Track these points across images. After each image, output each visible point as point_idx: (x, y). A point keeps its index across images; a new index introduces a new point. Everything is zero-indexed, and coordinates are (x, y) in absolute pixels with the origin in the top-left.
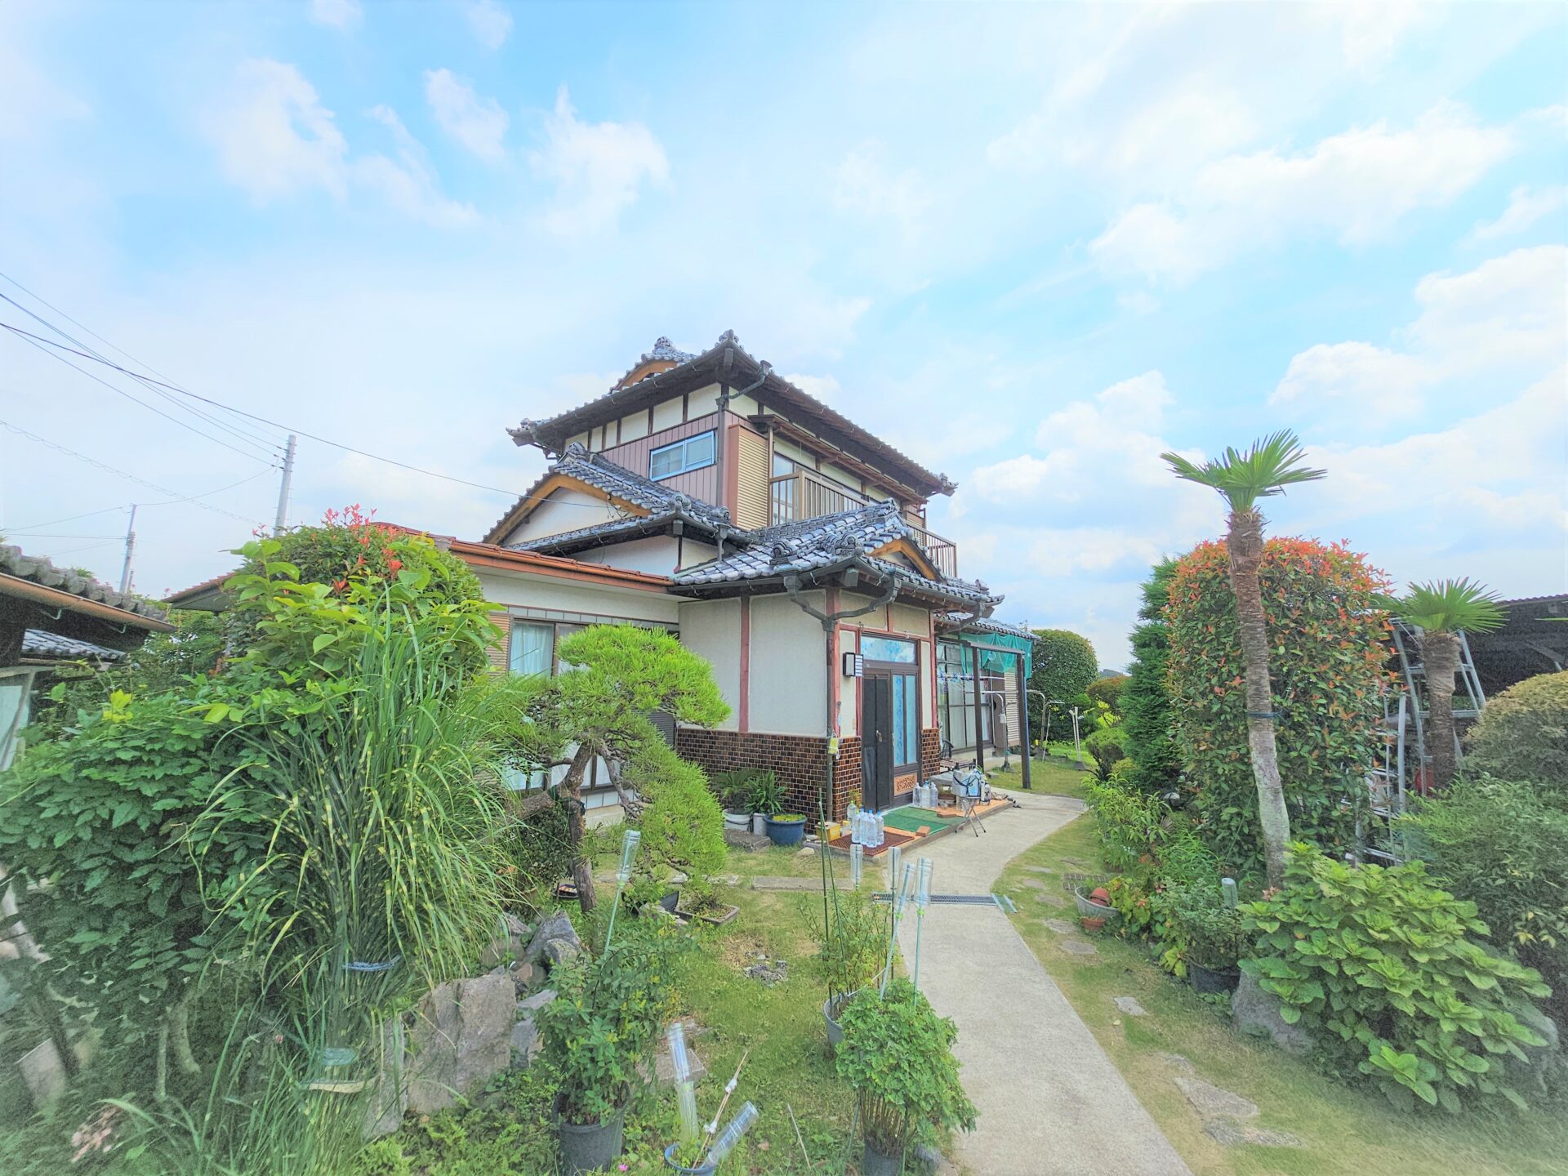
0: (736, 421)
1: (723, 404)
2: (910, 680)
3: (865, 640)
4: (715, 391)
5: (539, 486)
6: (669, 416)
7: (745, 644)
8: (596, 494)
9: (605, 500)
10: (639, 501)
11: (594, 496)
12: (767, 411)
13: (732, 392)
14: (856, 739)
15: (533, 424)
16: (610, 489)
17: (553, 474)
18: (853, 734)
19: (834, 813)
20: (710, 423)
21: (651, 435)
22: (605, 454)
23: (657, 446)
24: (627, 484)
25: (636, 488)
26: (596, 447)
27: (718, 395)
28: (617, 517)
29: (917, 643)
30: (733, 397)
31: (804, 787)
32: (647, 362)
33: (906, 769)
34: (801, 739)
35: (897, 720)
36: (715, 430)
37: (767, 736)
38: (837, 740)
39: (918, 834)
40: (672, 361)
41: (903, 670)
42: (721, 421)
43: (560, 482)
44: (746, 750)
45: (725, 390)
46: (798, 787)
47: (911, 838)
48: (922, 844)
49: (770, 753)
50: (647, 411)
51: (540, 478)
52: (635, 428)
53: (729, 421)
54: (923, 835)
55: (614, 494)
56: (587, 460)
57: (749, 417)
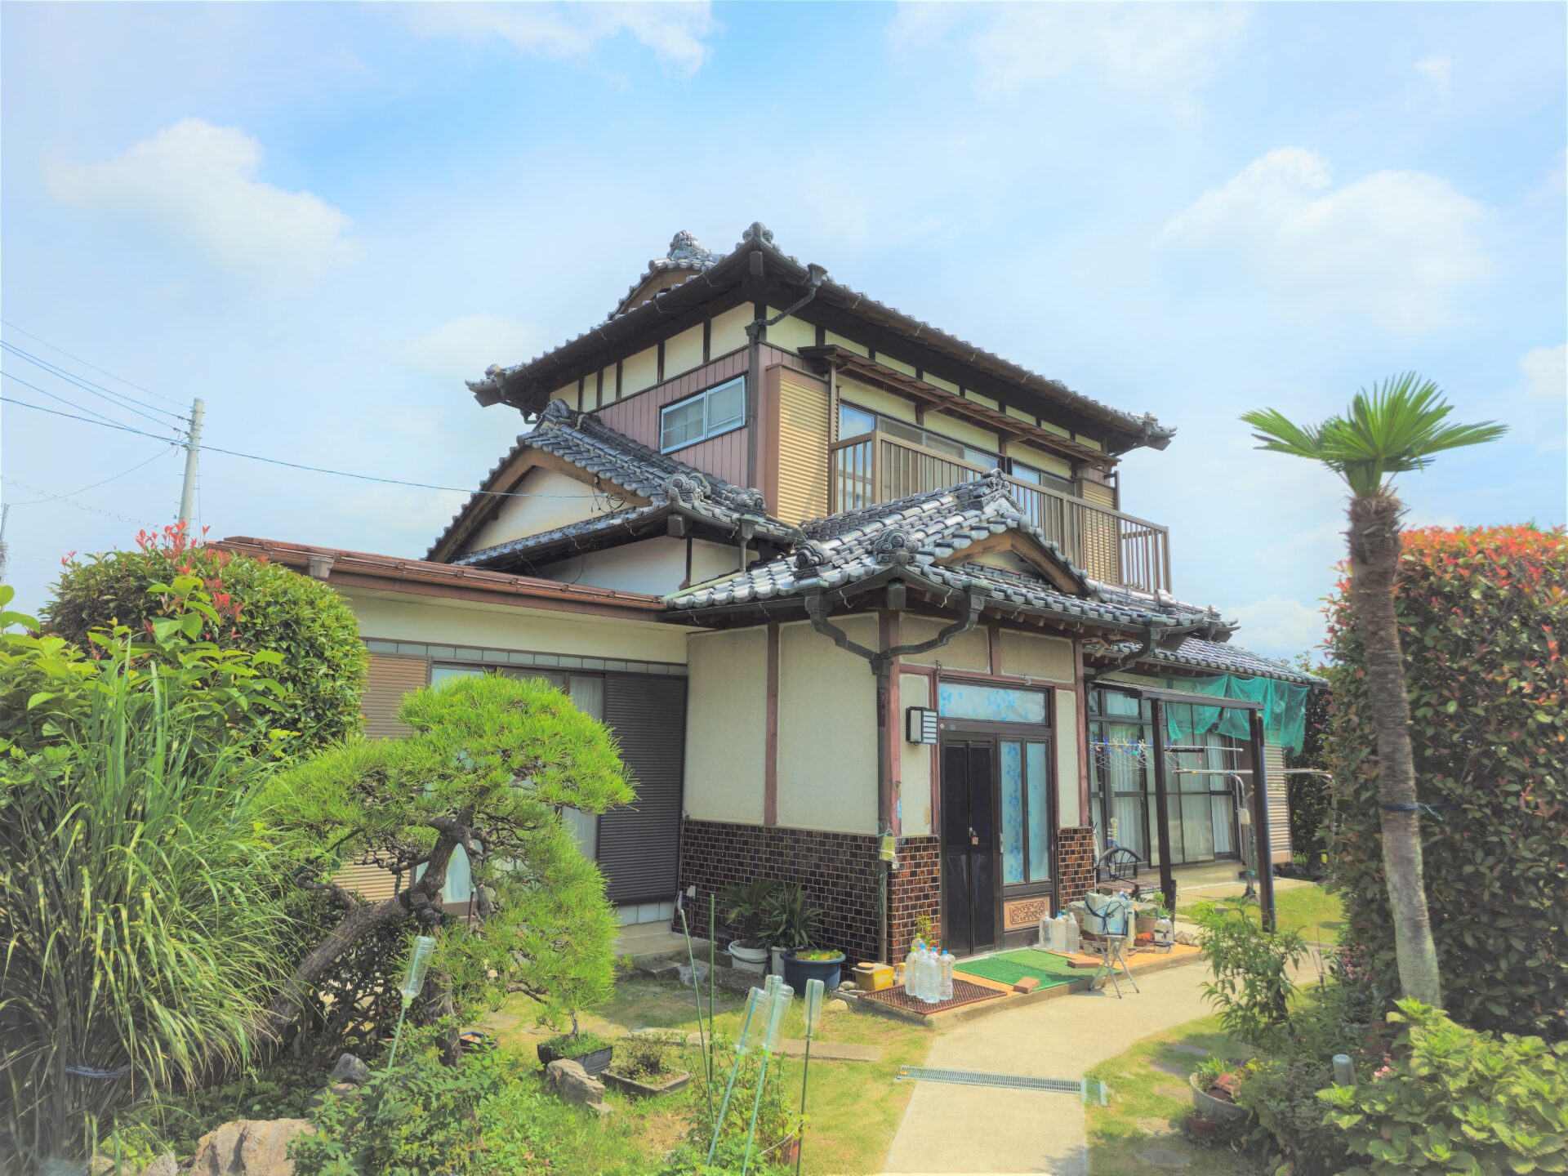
0: (777, 358)
1: (757, 332)
2: (1035, 752)
3: (944, 689)
4: (745, 315)
5: (506, 465)
6: (684, 353)
7: (773, 694)
8: (580, 476)
9: (592, 484)
10: (634, 486)
11: (578, 478)
12: (831, 339)
13: (771, 313)
14: (929, 840)
15: (501, 374)
16: (596, 469)
17: (523, 448)
18: (926, 831)
19: (890, 951)
20: (741, 363)
21: (662, 383)
22: (601, 414)
23: (669, 400)
24: (624, 460)
25: (632, 466)
26: (589, 405)
27: (750, 319)
28: (607, 509)
29: (1049, 693)
30: (772, 323)
31: (850, 911)
32: (657, 274)
33: (1028, 890)
34: (845, 836)
35: (1009, 812)
36: (745, 373)
37: (801, 831)
38: (893, 839)
39: (1016, 989)
40: (691, 269)
41: (1022, 733)
42: (754, 359)
43: (532, 460)
44: (772, 853)
45: (760, 313)
46: (841, 909)
47: (1001, 993)
48: (1018, 1003)
49: (805, 857)
50: (655, 349)
51: (506, 454)
52: (640, 374)
53: (765, 358)
54: (1024, 991)
55: (601, 475)
56: (572, 425)
57: (801, 350)
